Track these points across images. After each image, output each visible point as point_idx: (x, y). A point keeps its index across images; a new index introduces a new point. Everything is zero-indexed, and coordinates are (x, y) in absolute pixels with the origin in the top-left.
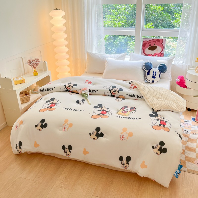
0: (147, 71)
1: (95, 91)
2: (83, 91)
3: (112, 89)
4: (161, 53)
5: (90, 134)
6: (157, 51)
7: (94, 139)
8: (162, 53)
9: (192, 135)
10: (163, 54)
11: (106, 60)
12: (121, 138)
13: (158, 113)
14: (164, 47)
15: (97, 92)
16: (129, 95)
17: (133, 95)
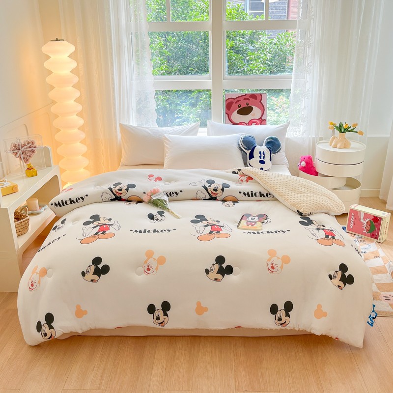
0: (248, 152)
1: (176, 193)
2: (154, 195)
3: (210, 186)
5: (207, 271)
6: (254, 115)
7: (216, 279)
8: (263, 118)
11: (164, 136)
12: (269, 269)
13: (311, 218)
15: (180, 194)
16: (244, 194)
17: (252, 194)
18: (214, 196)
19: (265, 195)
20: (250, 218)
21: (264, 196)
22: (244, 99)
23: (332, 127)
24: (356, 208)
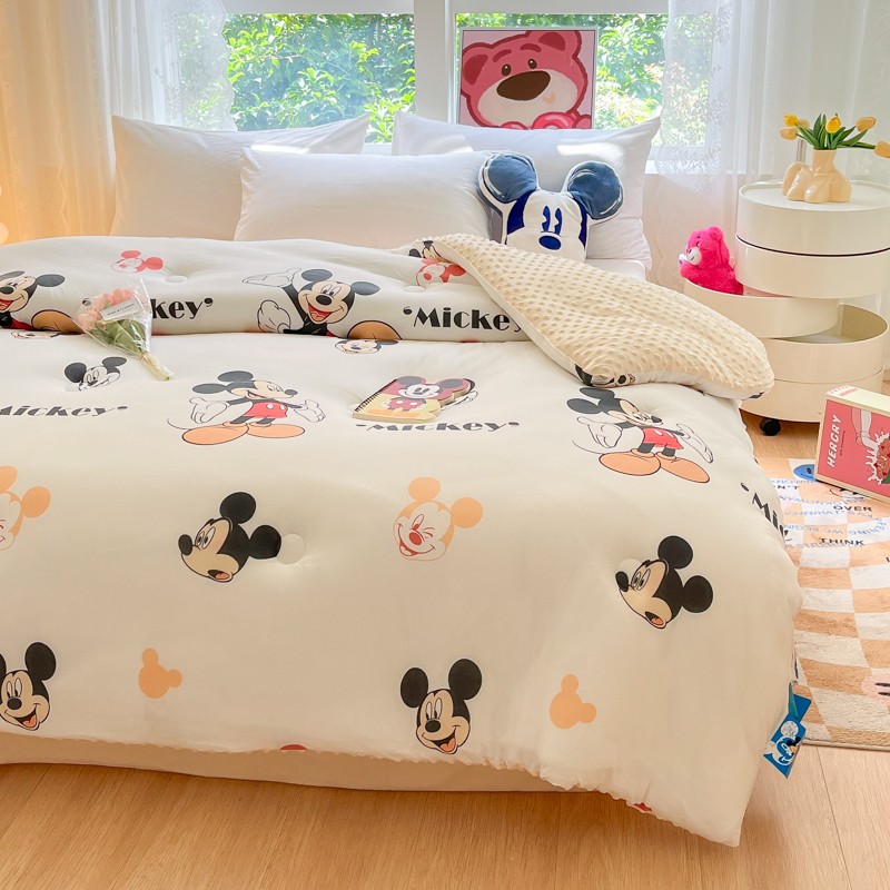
0: (506, 209)
1: (191, 306)
2: (110, 310)
3: (308, 287)
4: (577, 114)
5: (186, 545)
6: (552, 99)
7: (213, 574)
8: (581, 110)
9: (816, 549)
10: (589, 117)
12: (402, 544)
13: (618, 393)
14: (589, 78)
15: (203, 310)
16: (422, 316)
17: (447, 315)
18: (317, 320)
19: (490, 323)
20: (413, 388)
21: (487, 326)
22: (523, 48)
23: (791, 131)
24: (845, 397)
